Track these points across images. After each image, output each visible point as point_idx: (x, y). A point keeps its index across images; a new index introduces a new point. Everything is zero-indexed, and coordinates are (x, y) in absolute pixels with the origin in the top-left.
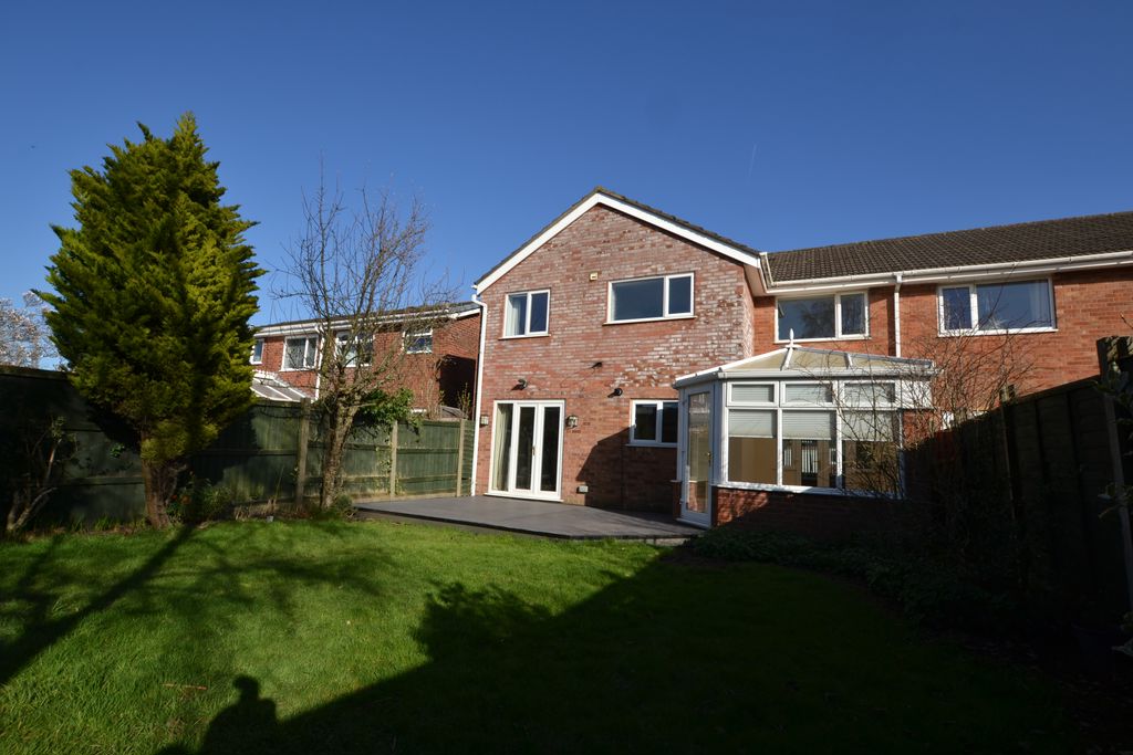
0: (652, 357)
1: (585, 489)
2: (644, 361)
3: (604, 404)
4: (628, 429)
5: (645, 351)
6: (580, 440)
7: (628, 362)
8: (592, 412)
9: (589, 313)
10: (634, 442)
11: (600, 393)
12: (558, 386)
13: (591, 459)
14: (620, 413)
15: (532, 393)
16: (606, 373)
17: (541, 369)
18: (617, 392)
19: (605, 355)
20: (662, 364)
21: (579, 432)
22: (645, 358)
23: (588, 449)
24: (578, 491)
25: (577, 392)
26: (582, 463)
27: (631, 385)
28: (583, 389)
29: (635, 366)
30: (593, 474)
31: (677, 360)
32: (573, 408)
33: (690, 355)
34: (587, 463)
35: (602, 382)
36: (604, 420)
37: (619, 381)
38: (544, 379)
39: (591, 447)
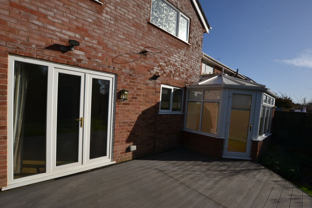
0: (172, 59)
1: (134, 148)
2: (169, 61)
3: (147, 84)
4: (159, 103)
5: (170, 54)
6: (128, 110)
7: (161, 58)
8: (138, 89)
9: (138, 5)
10: (162, 112)
11: (144, 75)
12: (110, 60)
13: (137, 125)
14: (156, 92)
15: (80, 60)
16: (149, 62)
17: (90, 36)
18: (155, 77)
19: (148, 47)
20: (176, 66)
21: (128, 104)
22: (169, 58)
23: (134, 118)
24: (128, 150)
25: (126, 70)
26: (130, 128)
27: (162, 75)
28: (132, 69)
29: (165, 62)
30: (138, 136)
31: (182, 66)
32: (123, 84)
33: (187, 65)
34: (133, 129)
35: (145, 67)
36: (147, 96)
37: (156, 70)
38: (95, 49)
39: (137, 116)
